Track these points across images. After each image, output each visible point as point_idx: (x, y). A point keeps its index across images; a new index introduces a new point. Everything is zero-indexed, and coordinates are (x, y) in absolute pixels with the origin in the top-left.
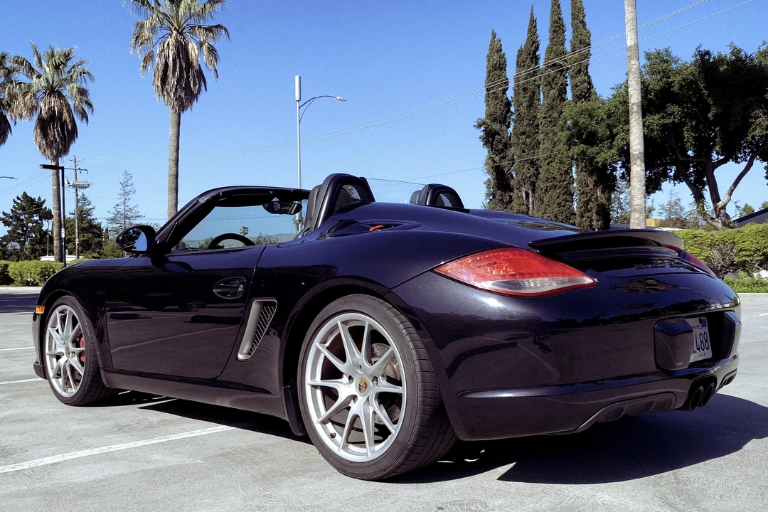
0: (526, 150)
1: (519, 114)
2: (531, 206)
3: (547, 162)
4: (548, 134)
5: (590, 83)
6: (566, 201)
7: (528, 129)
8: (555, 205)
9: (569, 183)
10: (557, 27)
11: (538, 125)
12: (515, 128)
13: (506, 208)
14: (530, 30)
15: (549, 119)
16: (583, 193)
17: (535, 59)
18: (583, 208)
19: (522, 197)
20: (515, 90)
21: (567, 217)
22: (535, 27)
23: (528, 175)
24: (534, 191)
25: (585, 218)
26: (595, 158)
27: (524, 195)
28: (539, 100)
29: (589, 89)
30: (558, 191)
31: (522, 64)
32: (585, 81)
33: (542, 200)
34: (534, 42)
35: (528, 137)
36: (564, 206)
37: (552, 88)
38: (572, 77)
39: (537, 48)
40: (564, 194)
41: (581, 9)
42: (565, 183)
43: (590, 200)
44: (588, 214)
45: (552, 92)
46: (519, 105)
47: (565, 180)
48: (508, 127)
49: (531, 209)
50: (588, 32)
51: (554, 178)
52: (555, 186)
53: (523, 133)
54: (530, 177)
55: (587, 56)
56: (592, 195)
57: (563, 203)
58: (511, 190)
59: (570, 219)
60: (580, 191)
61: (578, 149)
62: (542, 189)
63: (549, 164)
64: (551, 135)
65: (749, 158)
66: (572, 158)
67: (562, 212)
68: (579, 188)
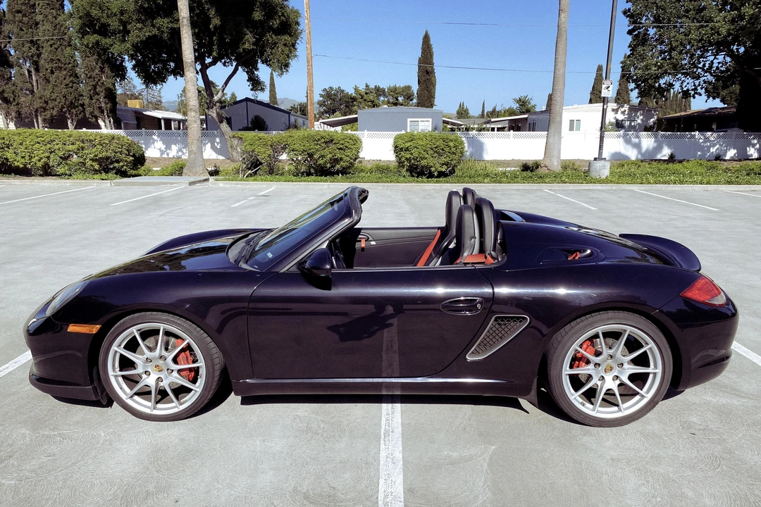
0: (24, 29)
2: (35, 84)
3: (49, 43)
4: (47, 16)
6: (73, 83)
7: (23, 8)
8: (63, 86)
9: (74, 66)
11: (34, 6)
12: (9, 5)
13: (7, 83)
16: (90, 77)
18: (92, 91)
19: (24, 74)
21: (75, 98)
23: (30, 54)
24: (37, 70)
25: (94, 101)
26: (108, 49)
27: (26, 72)
30: (65, 73)
33: (48, 81)
35: (24, 15)
36: (72, 87)
40: (70, 76)
42: (70, 65)
43: (97, 83)
44: (96, 97)
47: (69, 63)
49: (35, 88)
51: (59, 60)
52: (61, 68)
53: (19, 12)
54: (32, 56)
56: (99, 80)
57: (71, 84)
58: (11, 66)
59: (78, 100)
60: (87, 75)
61: (93, 38)
62: (47, 69)
63: (51, 46)
64: (50, 17)
65: (234, 64)
66: (87, 46)
67: (71, 93)
68: (86, 72)
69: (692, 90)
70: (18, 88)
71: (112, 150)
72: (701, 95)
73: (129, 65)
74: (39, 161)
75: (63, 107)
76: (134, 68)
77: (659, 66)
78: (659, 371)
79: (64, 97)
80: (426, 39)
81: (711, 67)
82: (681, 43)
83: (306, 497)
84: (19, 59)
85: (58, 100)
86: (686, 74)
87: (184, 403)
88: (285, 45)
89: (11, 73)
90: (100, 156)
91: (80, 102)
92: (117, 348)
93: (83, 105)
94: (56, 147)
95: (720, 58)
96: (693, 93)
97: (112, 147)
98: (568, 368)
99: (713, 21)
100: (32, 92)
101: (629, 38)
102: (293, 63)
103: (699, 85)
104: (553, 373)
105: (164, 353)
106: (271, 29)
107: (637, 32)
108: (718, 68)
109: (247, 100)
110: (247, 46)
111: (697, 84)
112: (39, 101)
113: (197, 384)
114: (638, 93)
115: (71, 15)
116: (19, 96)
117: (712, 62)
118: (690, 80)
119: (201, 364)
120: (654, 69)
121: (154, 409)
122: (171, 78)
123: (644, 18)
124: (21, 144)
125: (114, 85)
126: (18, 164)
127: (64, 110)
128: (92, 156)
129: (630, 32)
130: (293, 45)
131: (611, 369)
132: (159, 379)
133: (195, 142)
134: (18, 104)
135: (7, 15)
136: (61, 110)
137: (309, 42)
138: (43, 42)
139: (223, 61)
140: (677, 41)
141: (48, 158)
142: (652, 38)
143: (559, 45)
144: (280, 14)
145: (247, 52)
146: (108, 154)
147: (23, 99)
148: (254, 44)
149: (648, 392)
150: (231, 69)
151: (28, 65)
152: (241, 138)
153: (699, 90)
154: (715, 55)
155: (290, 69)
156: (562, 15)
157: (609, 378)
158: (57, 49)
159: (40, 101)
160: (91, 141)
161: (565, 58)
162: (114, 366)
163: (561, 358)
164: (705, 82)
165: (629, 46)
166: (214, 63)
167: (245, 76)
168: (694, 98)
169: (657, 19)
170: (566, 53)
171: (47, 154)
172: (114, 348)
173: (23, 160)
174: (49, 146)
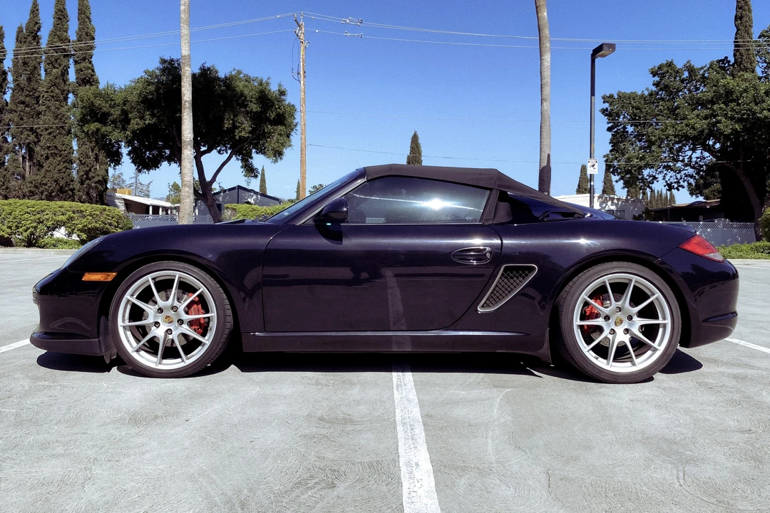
0: (25, 118)
1: (18, 84)
2: (27, 169)
3: (48, 131)
4: (49, 107)
5: (93, 71)
6: (67, 169)
7: (28, 99)
8: (56, 171)
9: (69, 153)
10: (61, 16)
11: (39, 97)
12: (13, 96)
14: (32, 12)
15: (52, 94)
16: (84, 163)
17: (36, 38)
18: (84, 177)
19: (18, 160)
20: (13, 62)
21: (67, 182)
22: (37, 10)
23: (27, 141)
24: (32, 156)
26: (107, 135)
27: (21, 158)
28: (39, 75)
29: (92, 76)
30: (59, 159)
31: (23, 40)
32: (89, 68)
33: (42, 166)
34: (37, 23)
35: (27, 106)
36: (64, 173)
37: (54, 67)
38: (76, 62)
39: (39, 29)
40: (64, 162)
41: (87, 7)
42: (66, 152)
43: (90, 170)
44: (88, 182)
45: (55, 70)
46: (17, 76)
47: (65, 150)
48: (5, 93)
49: (27, 173)
50: (93, 28)
51: (56, 147)
52: (56, 154)
53: (23, 103)
54: (29, 143)
55: (92, 48)
57: (64, 170)
58: (6, 152)
59: (69, 185)
60: (81, 161)
61: (94, 126)
62: (42, 156)
63: (50, 134)
64: (53, 108)
65: (229, 152)
66: (87, 134)
67: (63, 178)
68: (81, 159)
69: (675, 183)
70: (10, 173)
71: (102, 221)
72: (684, 187)
73: (125, 150)
74: (26, 231)
75: (53, 191)
76: (129, 154)
77: (641, 158)
78: (668, 321)
79: (55, 181)
80: (415, 139)
81: (691, 161)
82: (659, 138)
83: (321, 419)
84: (16, 145)
85: (49, 185)
86: (668, 168)
87: (190, 358)
88: (281, 135)
89: (5, 158)
90: (90, 226)
91: (71, 187)
92: (130, 297)
93: (72, 190)
94: (47, 217)
95: (698, 153)
96: (676, 186)
97: (102, 219)
98: (579, 320)
99: (687, 118)
100: (23, 177)
101: (609, 135)
102: (287, 151)
103: (681, 178)
104: (564, 325)
105: (176, 303)
106: (268, 120)
107: (615, 130)
108: (696, 163)
109: (239, 187)
110: (243, 134)
111: (679, 177)
112: (29, 185)
113: (206, 338)
114: (624, 184)
115: (74, 106)
116: (9, 181)
117: (690, 157)
118: (672, 173)
119: (213, 314)
120: (636, 161)
121: (160, 363)
122: (165, 164)
123: (622, 117)
124: (10, 214)
125: (107, 171)
126: (4, 233)
127: (53, 194)
128: (81, 226)
129: (609, 129)
130: (288, 136)
131: (621, 322)
132: (169, 331)
133: (186, 216)
134: (7, 188)
135: (10, 106)
136: (51, 193)
137: (303, 133)
138: (42, 131)
139: (219, 148)
140: (655, 136)
141: (35, 228)
142: (631, 135)
143: (544, 130)
144: (277, 107)
145: (242, 140)
146: (98, 225)
147: (13, 183)
148: (250, 132)
149: (660, 344)
150: (225, 156)
151: (24, 151)
152: (235, 209)
153: (682, 183)
154: (694, 150)
155: (284, 157)
156: (545, 104)
157: (620, 330)
158: (55, 137)
159: (31, 185)
160: (82, 211)
161: (550, 142)
162: (124, 316)
163: (571, 307)
164: (686, 176)
165: (610, 143)
166: (208, 151)
167: (240, 163)
168: (678, 190)
169: (634, 117)
170: (550, 136)
171: (35, 224)
172: (127, 296)
173: (9, 230)
174: (38, 216)
